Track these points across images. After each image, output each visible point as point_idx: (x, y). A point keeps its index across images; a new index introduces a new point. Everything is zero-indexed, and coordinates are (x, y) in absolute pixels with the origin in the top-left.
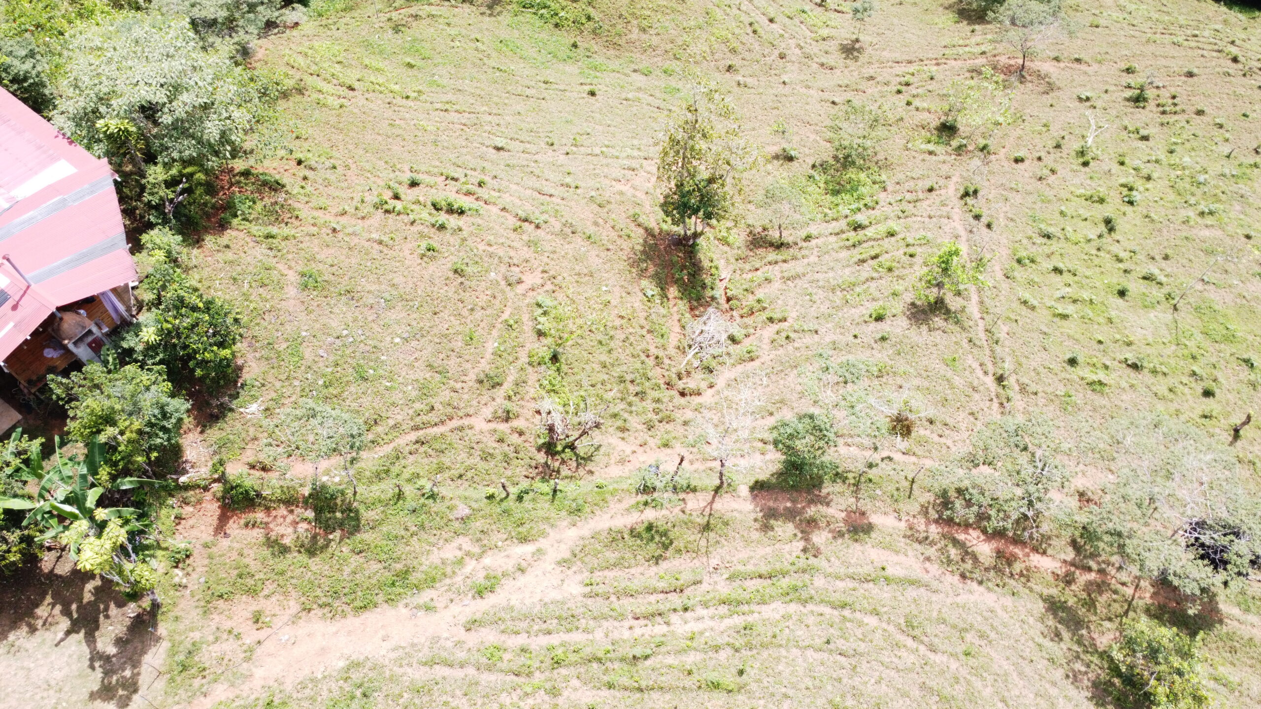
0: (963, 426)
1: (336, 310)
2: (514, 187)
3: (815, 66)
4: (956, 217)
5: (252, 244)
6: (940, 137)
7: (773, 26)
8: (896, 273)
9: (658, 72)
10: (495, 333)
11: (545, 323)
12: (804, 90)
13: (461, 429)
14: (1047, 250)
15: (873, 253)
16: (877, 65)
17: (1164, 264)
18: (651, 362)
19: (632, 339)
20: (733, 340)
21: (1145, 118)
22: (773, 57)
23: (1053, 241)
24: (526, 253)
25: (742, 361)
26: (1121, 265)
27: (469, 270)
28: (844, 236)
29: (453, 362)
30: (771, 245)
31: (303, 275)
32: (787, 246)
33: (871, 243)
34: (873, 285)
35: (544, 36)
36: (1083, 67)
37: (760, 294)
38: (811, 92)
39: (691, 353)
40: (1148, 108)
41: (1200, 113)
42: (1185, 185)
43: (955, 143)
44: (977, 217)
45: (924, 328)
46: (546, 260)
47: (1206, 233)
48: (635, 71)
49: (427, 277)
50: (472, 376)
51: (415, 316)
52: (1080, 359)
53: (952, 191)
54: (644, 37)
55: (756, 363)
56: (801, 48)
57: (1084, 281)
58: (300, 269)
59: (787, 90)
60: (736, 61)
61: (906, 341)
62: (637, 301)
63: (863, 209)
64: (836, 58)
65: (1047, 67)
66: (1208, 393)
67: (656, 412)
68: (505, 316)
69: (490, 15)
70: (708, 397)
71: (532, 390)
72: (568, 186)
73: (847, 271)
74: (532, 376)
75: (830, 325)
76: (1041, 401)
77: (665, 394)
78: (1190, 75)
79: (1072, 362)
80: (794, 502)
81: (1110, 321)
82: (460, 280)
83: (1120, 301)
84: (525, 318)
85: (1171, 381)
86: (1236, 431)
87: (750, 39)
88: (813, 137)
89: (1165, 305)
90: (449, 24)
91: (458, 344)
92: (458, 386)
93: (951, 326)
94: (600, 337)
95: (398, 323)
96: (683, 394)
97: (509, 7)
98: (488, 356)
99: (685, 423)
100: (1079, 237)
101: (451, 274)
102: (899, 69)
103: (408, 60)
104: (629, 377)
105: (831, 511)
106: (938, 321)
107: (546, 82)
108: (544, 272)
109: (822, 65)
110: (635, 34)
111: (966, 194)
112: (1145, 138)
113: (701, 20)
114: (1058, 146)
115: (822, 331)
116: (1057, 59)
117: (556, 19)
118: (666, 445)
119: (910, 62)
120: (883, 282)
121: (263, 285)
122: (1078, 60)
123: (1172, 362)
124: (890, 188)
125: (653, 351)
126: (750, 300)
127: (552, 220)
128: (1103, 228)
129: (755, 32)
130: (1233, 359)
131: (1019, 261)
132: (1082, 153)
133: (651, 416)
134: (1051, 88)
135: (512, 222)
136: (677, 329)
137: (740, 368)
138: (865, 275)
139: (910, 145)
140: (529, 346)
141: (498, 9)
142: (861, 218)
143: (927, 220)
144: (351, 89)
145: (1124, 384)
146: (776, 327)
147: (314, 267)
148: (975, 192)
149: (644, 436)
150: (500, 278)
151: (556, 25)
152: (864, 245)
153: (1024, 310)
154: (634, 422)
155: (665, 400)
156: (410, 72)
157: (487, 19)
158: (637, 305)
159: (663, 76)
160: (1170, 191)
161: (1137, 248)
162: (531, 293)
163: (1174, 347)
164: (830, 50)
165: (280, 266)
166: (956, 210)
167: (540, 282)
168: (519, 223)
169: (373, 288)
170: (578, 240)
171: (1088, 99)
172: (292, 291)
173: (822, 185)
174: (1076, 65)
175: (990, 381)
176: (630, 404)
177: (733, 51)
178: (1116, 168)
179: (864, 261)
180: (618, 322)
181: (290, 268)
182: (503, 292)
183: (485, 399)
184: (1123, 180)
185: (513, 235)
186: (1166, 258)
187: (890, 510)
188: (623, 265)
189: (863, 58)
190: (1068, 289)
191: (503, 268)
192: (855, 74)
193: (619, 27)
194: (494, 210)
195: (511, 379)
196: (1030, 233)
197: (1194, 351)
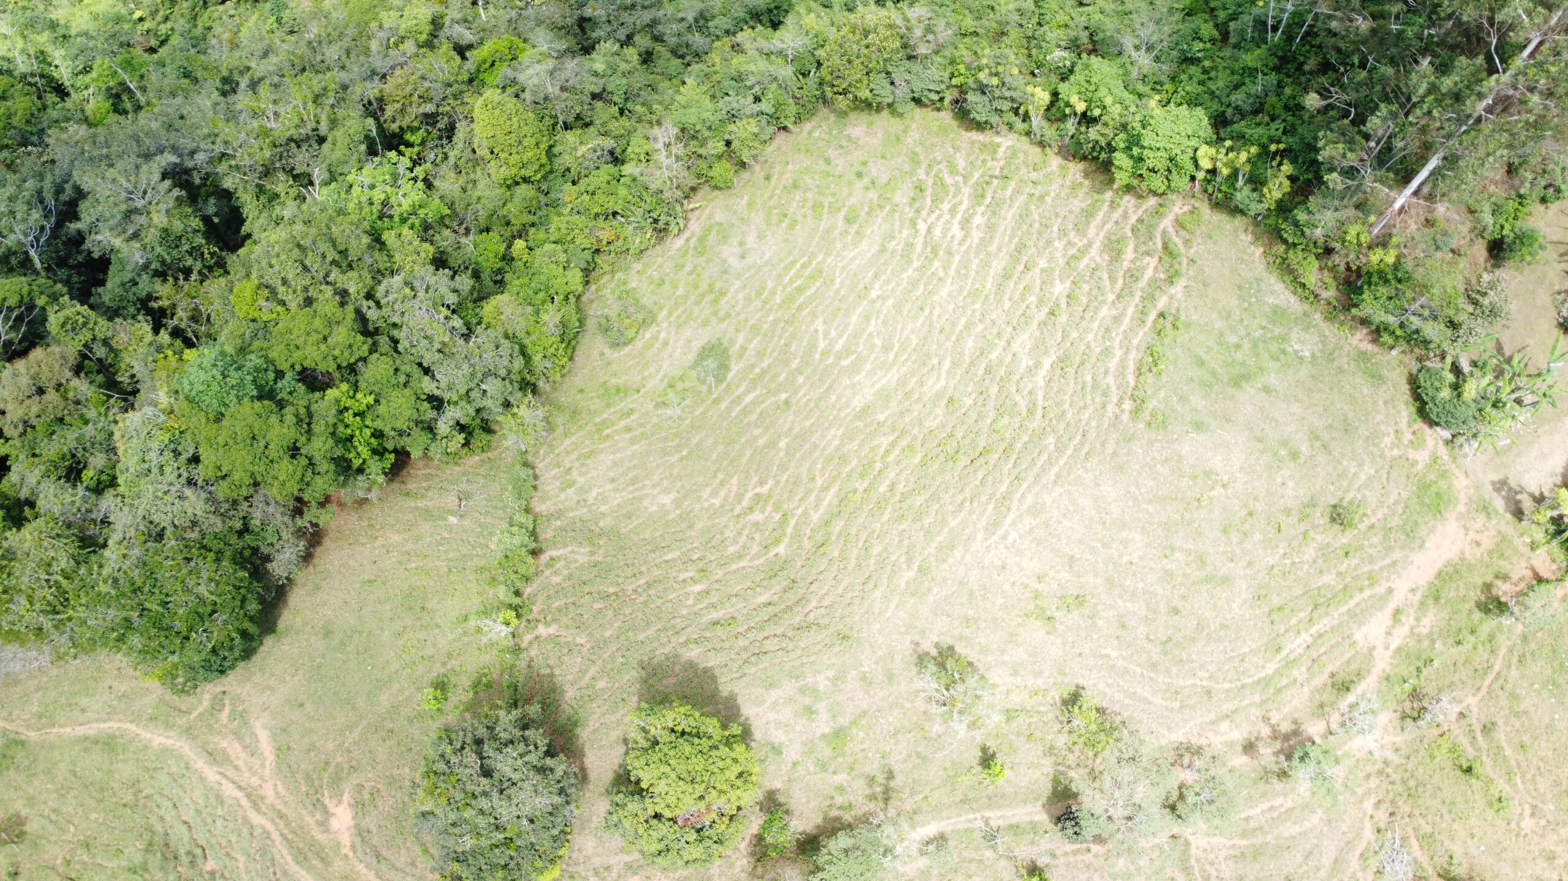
13: (1478, 689)
98: (1503, 744)
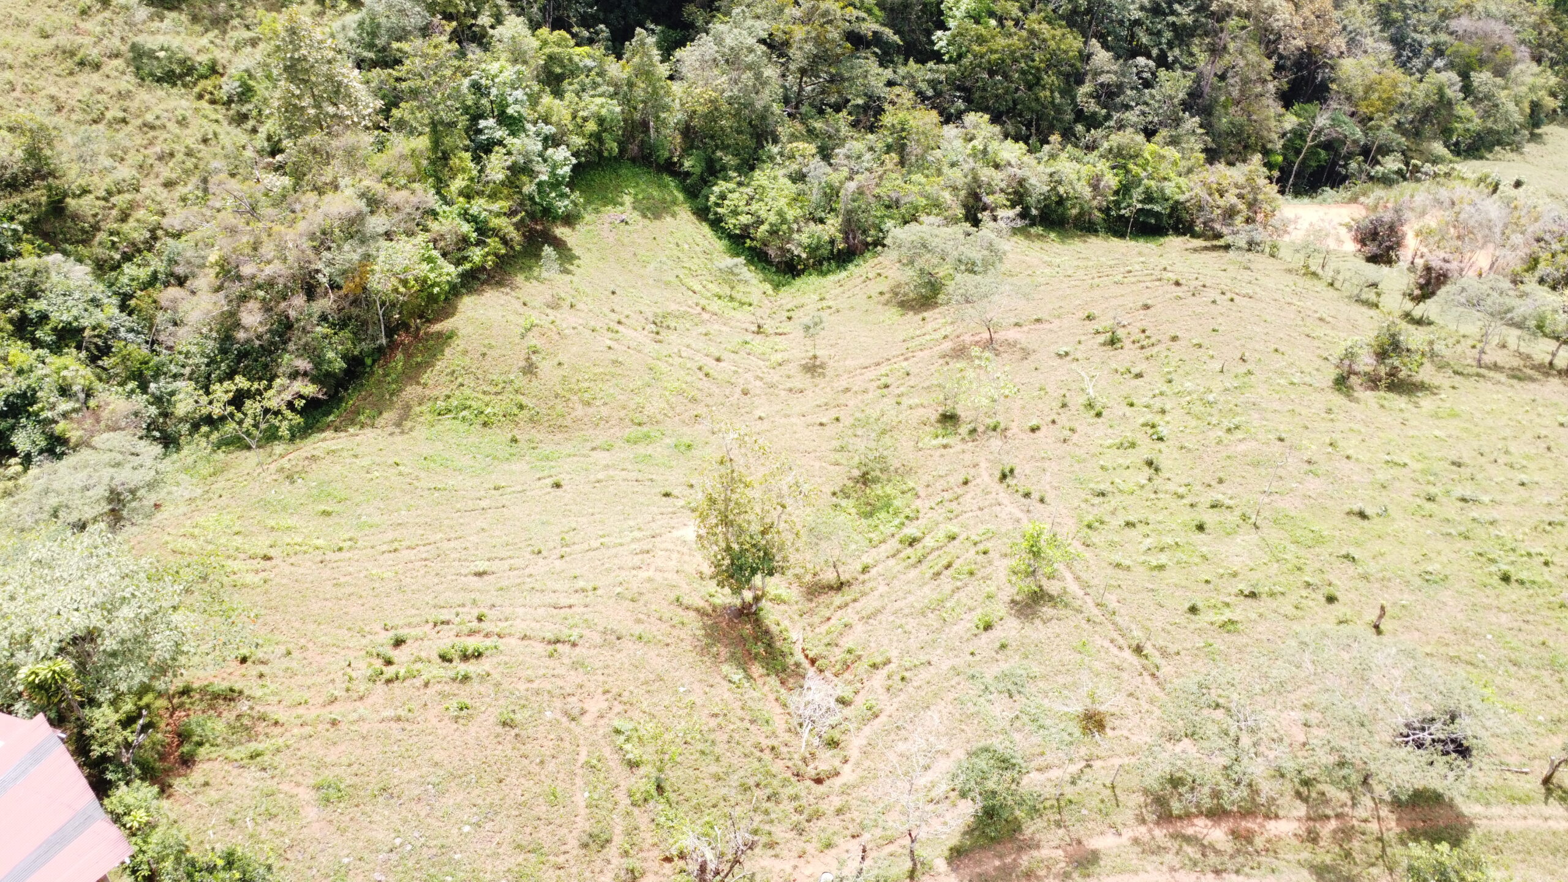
0: (1129, 711)
1: (376, 818)
2: (521, 611)
3: (783, 393)
4: (1006, 501)
5: (235, 772)
6: (945, 428)
7: (721, 364)
8: (979, 575)
9: (620, 443)
10: (579, 781)
11: (633, 752)
12: (783, 421)
14: (1108, 508)
15: (945, 562)
16: (846, 376)
17: (1221, 488)
18: (767, 756)
19: (737, 737)
20: (843, 702)
21: (1127, 355)
22: (736, 396)
23: (1110, 497)
24: (575, 678)
25: (865, 721)
26: (1184, 501)
27: (518, 717)
28: (902, 555)
29: (543, 832)
30: (831, 588)
31: (318, 788)
32: (849, 584)
33: (936, 553)
34: (961, 594)
35: (473, 439)
36: (1046, 326)
37: (847, 642)
38: (794, 420)
39: (805, 732)
40: (1126, 347)
41: (1174, 339)
42: (1198, 408)
43: (964, 430)
44: (1027, 495)
45: (1037, 622)
46: (601, 678)
47: (1242, 447)
48: (593, 449)
49: (472, 742)
50: (573, 843)
51: (477, 792)
52: (1200, 605)
53: (986, 477)
54: (591, 410)
55: (883, 718)
56: (761, 379)
57: (1160, 527)
58: (312, 782)
59: (766, 425)
60: (701, 410)
61: (1026, 641)
62: (724, 691)
63: (907, 522)
64: (801, 380)
65: (1012, 334)
66: (1331, 599)
67: (799, 811)
68: (583, 758)
69: (402, 433)
70: (848, 774)
71: (647, 837)
72: (583, 590)
73: (926, 589)
74: (641, 818)
75: (939, 651)
76: (1188, 660)
77: (799, 788)
78: (1147, 307)
79: (1193, 610)
80: (1001, 857)
81: (1204, 558)
82: (513, 732)
83: (1202, 536)
84: (607, 752)
85: (1293, 598)
86: (1377, 627)
87: (705, 384)
88: (817, 464)
89: (1246, 527)
90: (356, 456)
91: (542, 810)
92: (561, 859)
93: (1063, 612)
94: (700, 746)
95: (459, 806)
96: (819, 781)
97: (422, 419)
99: (839, 812)
100: (1130, 486)
101: (499, 729)
102: (871, 374)
103: (322, 507)
104: (751, 782)
105: (1045, 852)
106: (1047, 610)
107: (496, 489)
108: (606, 692)
109: (791, 390)
110: (580, 411)
111: (1004, 476)
112: (1139, 376)
113: (647, 378)
114: (1064, 406)
115: (934, 660)
116: (1017, 324)
117: (483, 418)
118: (829, 846)
119: (878, 364)
120: (970, 588)
121: (272, 817)
122: (1038, 320)
123: (1282, 579)
124: (922, 493)
125: (766, 743)
126: (838, 654)
127: (586, 633)
128: (1148, 472)
129: (707, 375)
130: (1333, 559)
131: (1089, 527)
132: (1090, 406)
133: (796, 818)
134: (1026, 354)
135: (541, 649)
136: (779, 710)
137: (867, 730)
138: (947, 588)
139: (920, 445)
140: (624, 785)
141: (408, 424)
142: (911, 530)
143: (979, 513)
144: (267, 558)
145: (1254, 616)
146: (884, 672)
147: (328, 775)
148: (1012, 471)
149: (799, 844)
150: (559, 716)
151: (485, 424)
152: (930, 558)
153: (1120, 574)
154: (780, 832)
155: (803, 794)
156: (330, 521)
157: (398, 439)
158: (727, 695)
159: (627, 445)
160: (1187, 417)
161: (1190, 480)
162: (602, 722)
163: (1276, 565)
164: (791, 373)
165: (284, 787)
166: (1002, 495)
167: (605, 705)
168: (551, 648)
169: (413, 774)
170: (628, 645)
171: (1067, 354)
172: (311, 813)
173: (853, 511)
174: (1038, 326)
175: (1128, 655)
176: (767, 812)
177: (694, 400)
178: (1129, 411)
179: (938, 574)
180: (713, 723)
181: (298, 784)
182: (569, 730)
183: (598, 864)
184: (1142, 420)
185: (551, 663)
186: (1221, 481)
187: (1105, 828)
188: (692, 657)
189: (829, 372)
190: (1149, 540)
191: (558, 703)
192: (828, 389)
193: (559, 408)
194: (513, 642)
195: (618, 830)
196: (1083, 496)
197: (1295, 561)
